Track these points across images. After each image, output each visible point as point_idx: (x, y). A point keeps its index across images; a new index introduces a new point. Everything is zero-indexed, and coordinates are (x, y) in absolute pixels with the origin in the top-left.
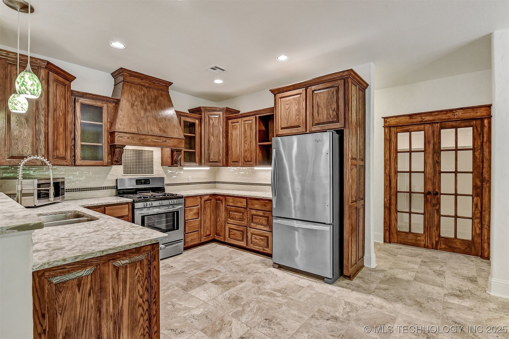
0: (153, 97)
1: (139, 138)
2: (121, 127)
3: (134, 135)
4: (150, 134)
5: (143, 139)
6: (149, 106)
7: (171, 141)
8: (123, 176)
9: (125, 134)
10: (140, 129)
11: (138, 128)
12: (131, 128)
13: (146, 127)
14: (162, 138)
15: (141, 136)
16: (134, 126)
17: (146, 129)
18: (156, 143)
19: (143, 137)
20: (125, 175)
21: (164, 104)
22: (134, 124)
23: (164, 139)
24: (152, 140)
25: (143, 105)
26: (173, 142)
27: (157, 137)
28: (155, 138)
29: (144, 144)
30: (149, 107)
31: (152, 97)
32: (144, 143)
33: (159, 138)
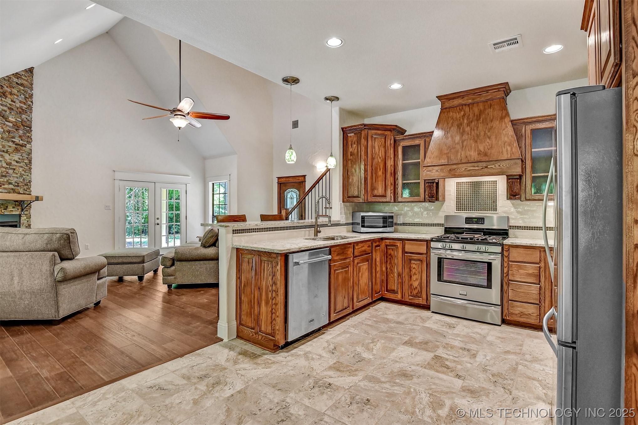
0: (476, 114)
1: (449, 169)
2: (430, 160)
3: (443, 166)
4: (463, 161)
5: (454, 170)
6: (468, 127)
7: (495, 166)
8: (455, 213)
9: (433, 167)
10: (452, 158)
11: (448, 158)
12: (441, 159)
13: (459, 154)
14: (480, 164)
15: (452, 166)
16: (445, 156)
17: (459, 157)
18: (471, 172)
19: (455, 167)
20: (458, 212)
21: (492, 117)
22: (445, 154)
23: (484, 164)
24: (466, 169)
25: (460, 129)
26: (499, 166)
27: (473, 164)
28: (470, 166)
29: (455, 175)
30: (468, 129)
31: (474, 114)
32: (456, 173)
33: (476, 164)
